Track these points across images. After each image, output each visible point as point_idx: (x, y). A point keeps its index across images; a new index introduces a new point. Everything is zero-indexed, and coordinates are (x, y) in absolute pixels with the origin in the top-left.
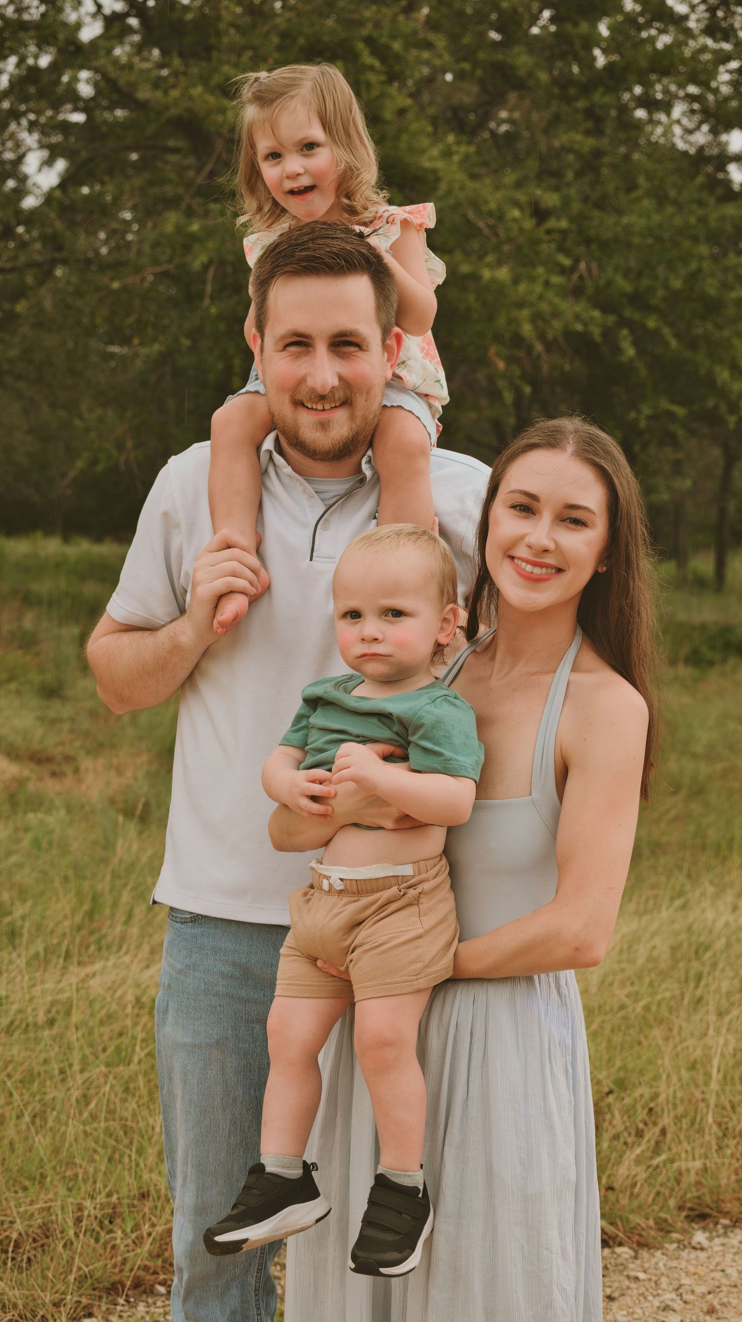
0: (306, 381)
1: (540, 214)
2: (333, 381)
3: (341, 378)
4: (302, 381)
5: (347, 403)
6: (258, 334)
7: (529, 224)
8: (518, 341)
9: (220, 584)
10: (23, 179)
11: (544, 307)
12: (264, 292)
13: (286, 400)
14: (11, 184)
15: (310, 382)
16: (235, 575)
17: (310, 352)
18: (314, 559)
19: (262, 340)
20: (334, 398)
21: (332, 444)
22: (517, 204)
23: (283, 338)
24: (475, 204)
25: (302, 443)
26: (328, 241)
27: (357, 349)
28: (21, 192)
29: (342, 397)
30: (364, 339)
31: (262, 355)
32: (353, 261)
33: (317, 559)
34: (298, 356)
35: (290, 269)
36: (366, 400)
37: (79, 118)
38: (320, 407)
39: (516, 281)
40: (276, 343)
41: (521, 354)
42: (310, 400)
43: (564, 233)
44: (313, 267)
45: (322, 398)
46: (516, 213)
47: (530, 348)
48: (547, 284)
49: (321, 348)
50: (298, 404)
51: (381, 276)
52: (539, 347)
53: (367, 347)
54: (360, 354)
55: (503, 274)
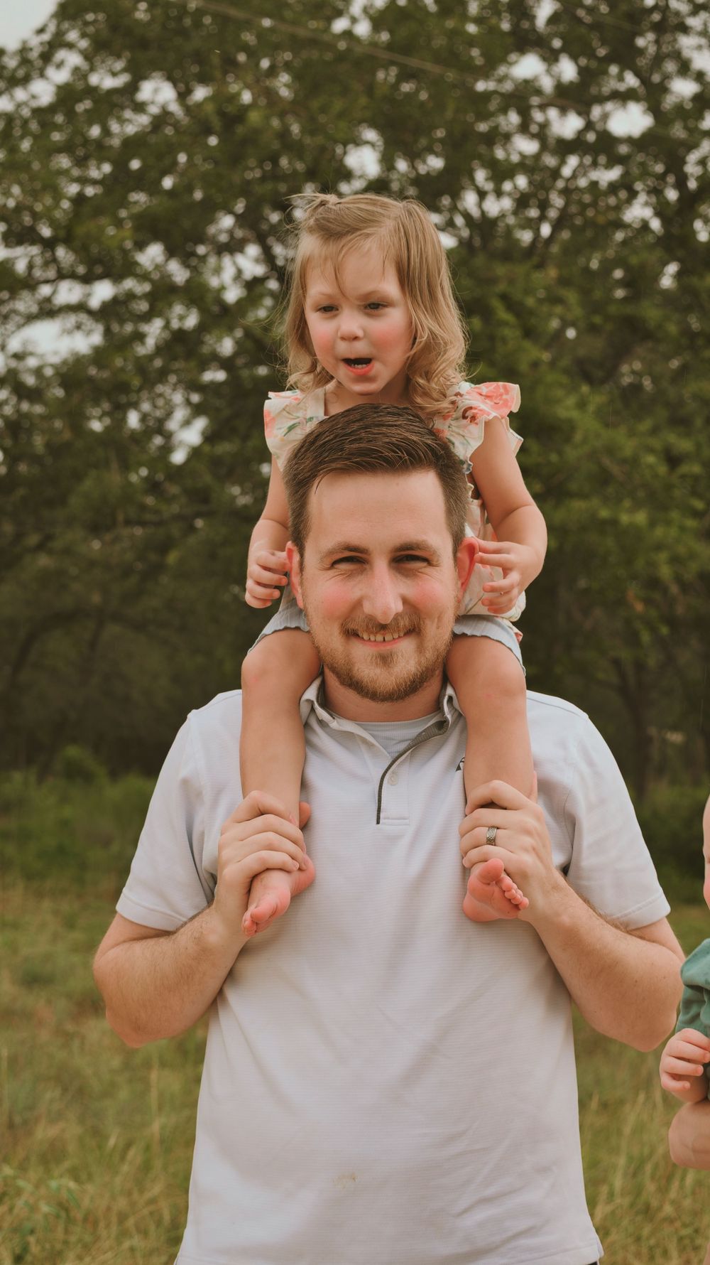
0: (362, 605)
1: (673, 460)
2: (397, 607)
3: (405, 601)
4: (358, 604)
5: (414, 630)
6: (295, 549)
7: (662, 469)
8: (653, 583)
9: (251, 861)
10: (168, 436)
11: (681, 550)
12: (302, 496)
13: (335, 631)
14: (158, 441)
15: (367, 608)
16: (270, 847)
17: (366, 569)
18: (382, 821)
19: (302, 556)
20: (398, 627)
21: (396, 683)
22: (651, 450)
23: (331, 553)
24: (611, 450)
25: (357, 683)
26: (384, 429)
27: (425, 564)
28: (167, 449)
29: (407, 624)
30: (435, 552)
31: (302, 575)
32: (418, 455)
33: (386, 821)
34: (350, 575)
35: (338, 466)
36: (438, 628)
37: (220, 376)
38: (379, 638)
39: (652, 523)
40: (322, 560)
41: (657, 596)
42: (368, 630)
43: (696, 478)
44: (368, 463)
45: (383, 627)
46: (651, 459)
47: (665, 591)
48: (682, 529)
49: (381, 565)
50: (351, 634)
51: (451, 471)
52: (674, 589)
53: (437, 561)
54: (429, 570)
55: (641, 518)
